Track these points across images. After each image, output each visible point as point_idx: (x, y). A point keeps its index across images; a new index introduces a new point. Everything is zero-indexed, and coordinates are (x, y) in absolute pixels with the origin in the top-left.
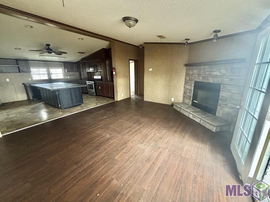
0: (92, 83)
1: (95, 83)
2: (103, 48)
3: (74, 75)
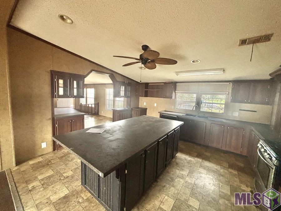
3: (256, 112)
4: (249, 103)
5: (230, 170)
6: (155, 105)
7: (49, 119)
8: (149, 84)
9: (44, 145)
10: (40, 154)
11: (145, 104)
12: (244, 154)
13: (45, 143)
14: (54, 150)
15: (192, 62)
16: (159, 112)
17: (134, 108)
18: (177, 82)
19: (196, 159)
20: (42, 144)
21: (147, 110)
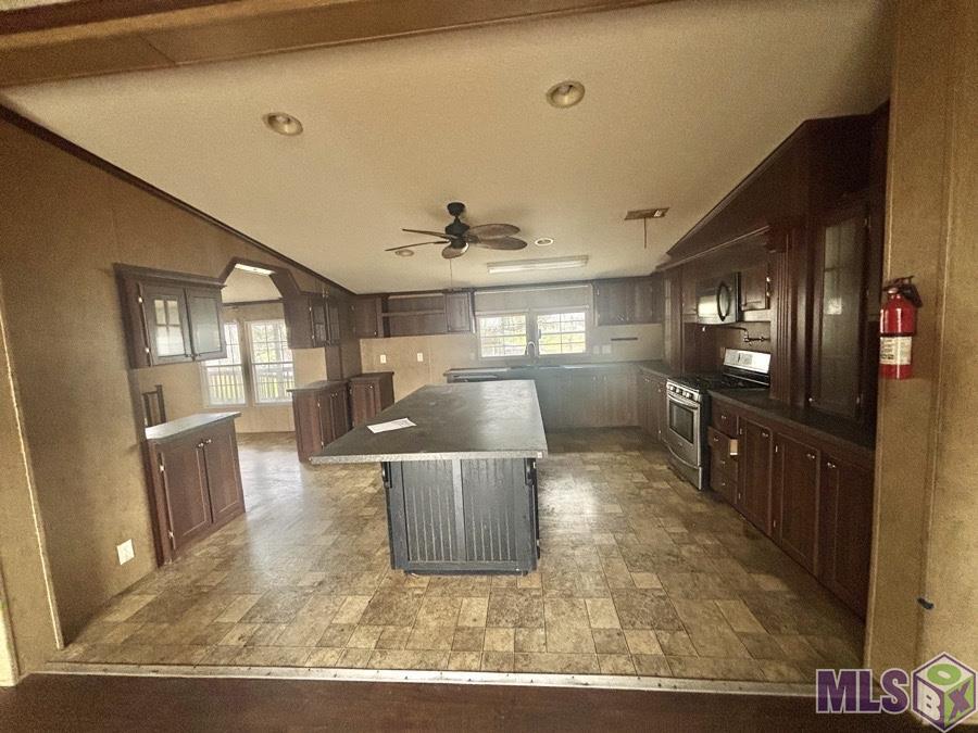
0: (691, 398)
1: (707, 405)
2: (806, 122)
3: (636, 339)
4: (628, 323)
5: (629, 453)
6: (420, 357)
7: (132, 449)
8: (391, 297)
9: (125, 552)
10: (116, 590)
11: (383, 359)
12: (636, 424)
13: (128, 544)
14: (160, 560)
15: (536, 243)
16: (444, 375)
17: (353, 377)
18: (475, 289)
19: (568, 455)
20: (120, 548)
21: (394, 377)
